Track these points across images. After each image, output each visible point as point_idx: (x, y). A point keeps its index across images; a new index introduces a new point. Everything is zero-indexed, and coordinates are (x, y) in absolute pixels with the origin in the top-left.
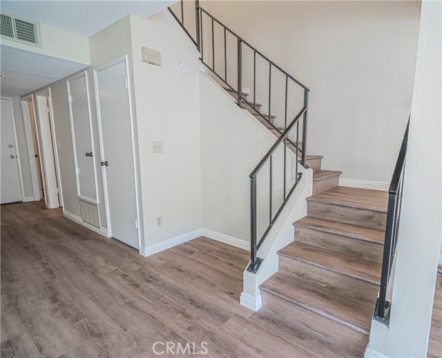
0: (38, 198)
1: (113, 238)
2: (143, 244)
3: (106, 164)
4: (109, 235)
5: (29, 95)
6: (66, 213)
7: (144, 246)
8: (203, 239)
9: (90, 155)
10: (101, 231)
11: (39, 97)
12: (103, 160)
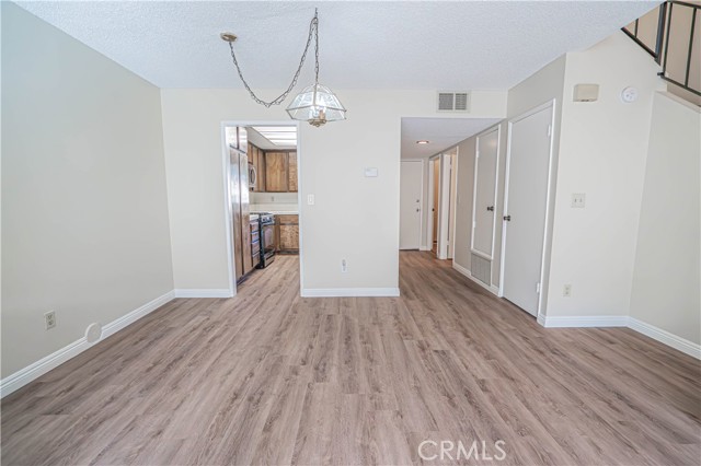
0: (429, 248)
1: (503, 298)
2: (544, 312)
3: (508, 218)
4: (500, 295)
5: (436, 155)
6: (455, 265)
7: (545, 314)
8: (627, 330)
9: (491, 209)
10: (492, 289)
11: (445, 156)
12: (506, 214)
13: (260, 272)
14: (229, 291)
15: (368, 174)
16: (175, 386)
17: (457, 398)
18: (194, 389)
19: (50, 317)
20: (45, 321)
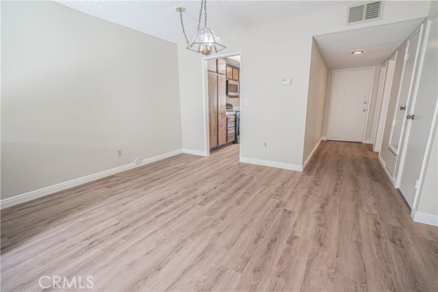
1: (398, 190)
3: (413, 117)
4: (397, 186)
6: (380, 157)
7: (416, 209)
9: (404, 108)
10: (393, 180)
12: (411, 114)
13: (233, 145)
14: (205, 153)
15: (284, 83)
16: (145, 190)
17: (263, 240)
18: (151, 192)
19: (119, 151)
20: (118, 153)
